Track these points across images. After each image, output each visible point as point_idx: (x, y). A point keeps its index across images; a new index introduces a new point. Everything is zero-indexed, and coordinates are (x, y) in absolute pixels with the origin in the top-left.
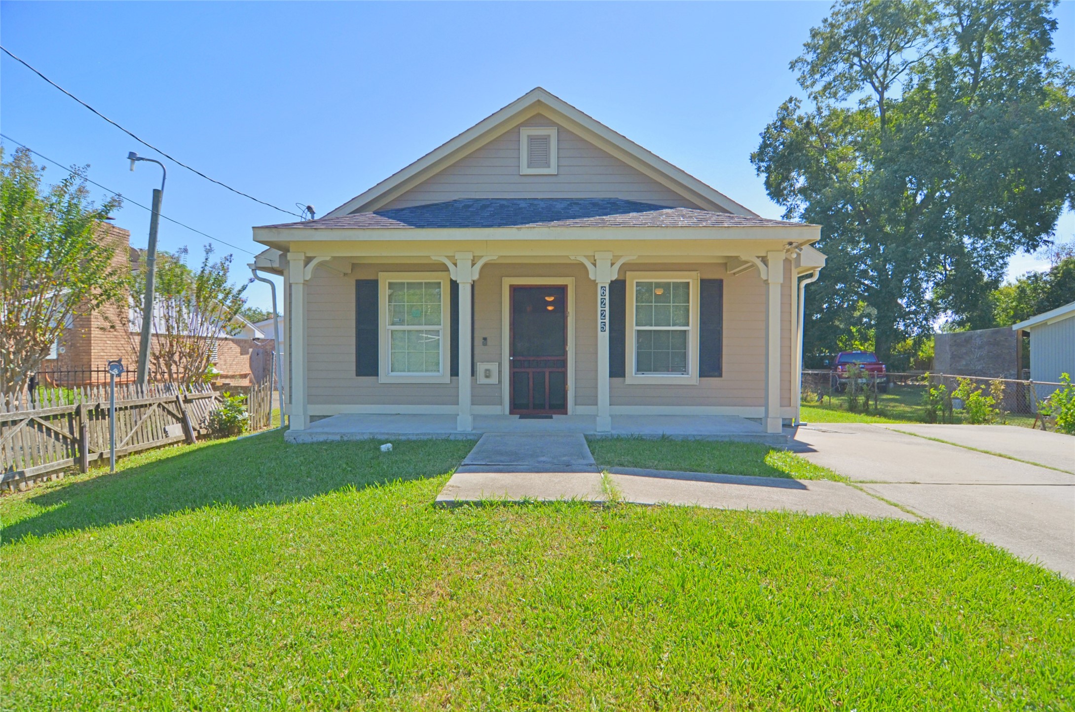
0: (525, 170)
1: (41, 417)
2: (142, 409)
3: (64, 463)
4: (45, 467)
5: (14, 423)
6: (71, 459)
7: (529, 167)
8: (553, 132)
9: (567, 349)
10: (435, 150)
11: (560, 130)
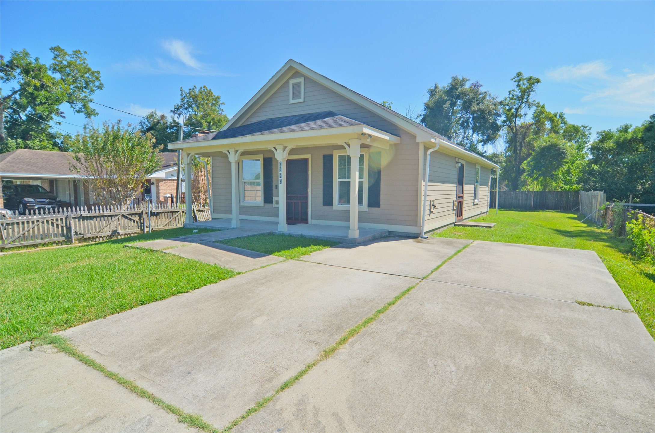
0: (292, 101)
1: (127, 214)
2: (174, 213)
3: (136, 231)
4: (128, 231)
5: (117, 215)
6: (140, 229)
7: (293, 99)
8: (301, 80)
9: (308, 191)
10: (252, 98)
11: (306, 78)
